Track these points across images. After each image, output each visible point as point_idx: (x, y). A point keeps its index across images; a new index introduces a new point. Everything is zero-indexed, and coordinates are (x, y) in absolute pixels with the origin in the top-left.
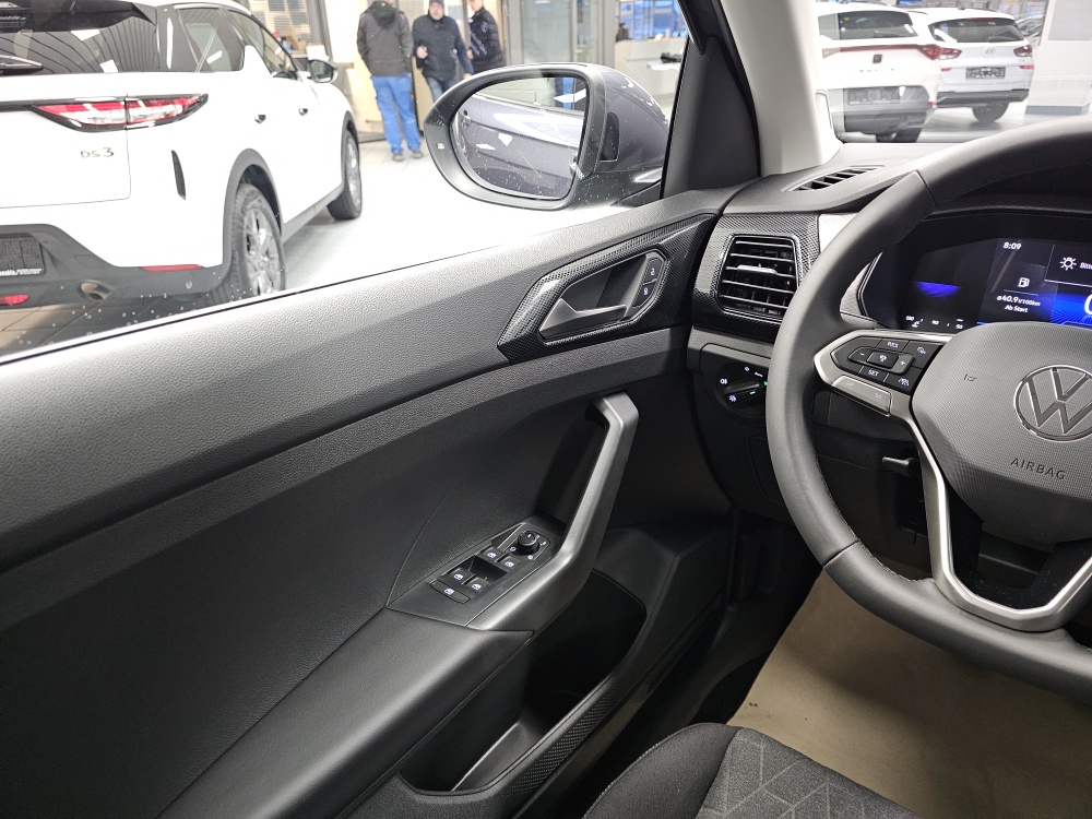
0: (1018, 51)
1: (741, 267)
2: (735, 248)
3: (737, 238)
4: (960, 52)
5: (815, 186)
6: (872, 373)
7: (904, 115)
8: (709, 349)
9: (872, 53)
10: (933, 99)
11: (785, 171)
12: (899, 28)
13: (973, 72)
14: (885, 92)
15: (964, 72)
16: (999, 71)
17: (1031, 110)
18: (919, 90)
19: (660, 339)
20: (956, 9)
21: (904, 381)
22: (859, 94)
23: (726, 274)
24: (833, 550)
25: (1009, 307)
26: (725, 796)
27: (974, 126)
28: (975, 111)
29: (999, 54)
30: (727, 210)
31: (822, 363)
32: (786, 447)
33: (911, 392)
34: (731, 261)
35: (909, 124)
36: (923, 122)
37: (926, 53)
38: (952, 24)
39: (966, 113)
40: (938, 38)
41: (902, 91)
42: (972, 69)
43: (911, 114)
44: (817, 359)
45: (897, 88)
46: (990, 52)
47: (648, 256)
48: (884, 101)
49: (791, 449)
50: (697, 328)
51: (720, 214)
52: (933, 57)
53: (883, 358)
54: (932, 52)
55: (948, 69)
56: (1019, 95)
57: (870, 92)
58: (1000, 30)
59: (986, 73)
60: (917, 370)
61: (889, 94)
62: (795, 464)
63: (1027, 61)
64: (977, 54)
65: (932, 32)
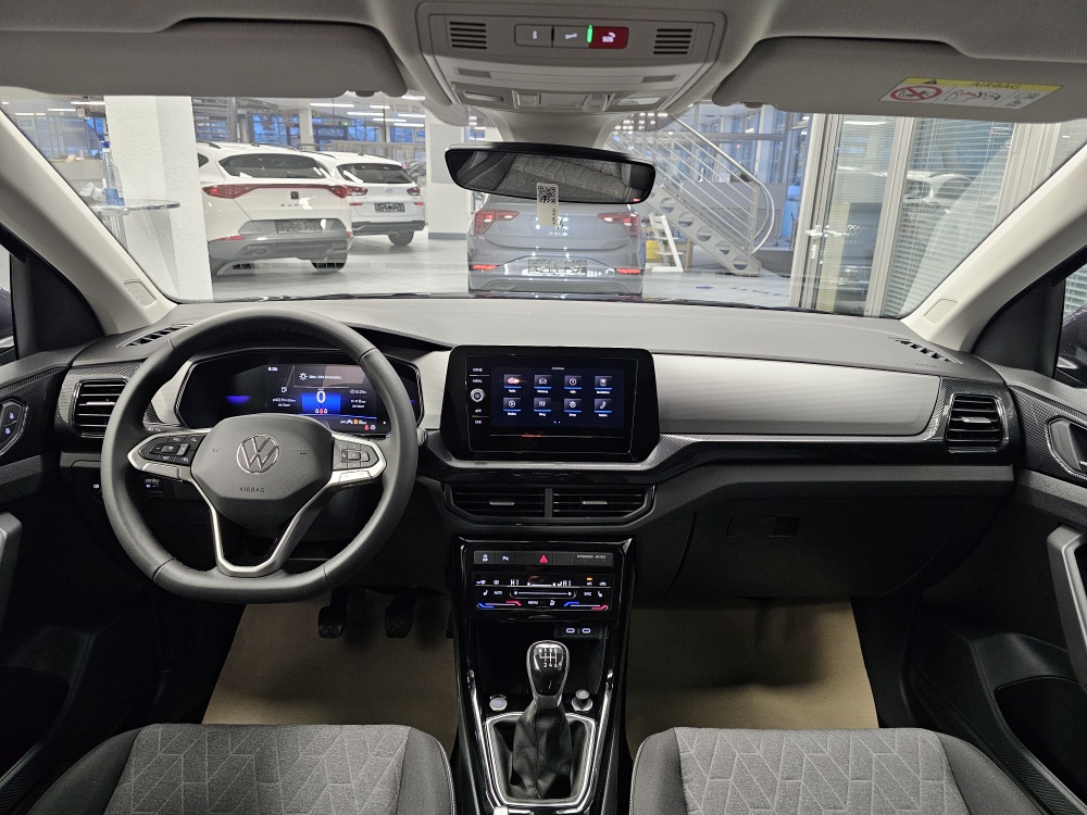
0: (410, 191)
1: (89, 403)
2: (83, 390)
3: (83, 382)
4: (366, 191)
5: (143, 341)
6: (165, 458)
7: (328, 243)
8: (77, 464)
9: (290, 190)
10: (349, 229)
11: (121, 331)
12: (308, 170)
13: (380, 207)
14: (308, 224)
15: (373, 207)
16: (399, 207)
17: (432, 236)
18: (336, 223)
19: (32, 464)
20: (356, 155)
21: (185, 459)
22: (284, 224)
23: (78, 409)
24: (156, 568)
25: (280, 405)
26: (132, 771)
27: (392, 250)
28: (390, 237)
29: (396, 193)
30: (75, 364)
31: (133, 457)
32: (117, 514)
33: (190, 465)
34: (81, 399)
35: (335, 250)
36: (345, 248)
37: (334, 192)
38: (358, 168)
39: (384, 239)
40: (347, 178)
41: (323, 223)
42: (379, 204)
43: (336, 242)
44: (130, 456)
45: (319, 220)
46: (389, 191)
47: (4, 406)
48: (309, 231)
49: (122, 514)
50: (65, 451)
51: (70, 367)
52: (342, 196)
53: (171, 448)
54: (340, 192)
55: (360, 204)
56: (420, 225)
57: (295, 223)
58: (395, 175)
59: (390, 208)
60: (192, 451)
61: (312, 224)
62: (126, 523)
63: (418, 199)
64: (381, 192)
65: (342, 174)
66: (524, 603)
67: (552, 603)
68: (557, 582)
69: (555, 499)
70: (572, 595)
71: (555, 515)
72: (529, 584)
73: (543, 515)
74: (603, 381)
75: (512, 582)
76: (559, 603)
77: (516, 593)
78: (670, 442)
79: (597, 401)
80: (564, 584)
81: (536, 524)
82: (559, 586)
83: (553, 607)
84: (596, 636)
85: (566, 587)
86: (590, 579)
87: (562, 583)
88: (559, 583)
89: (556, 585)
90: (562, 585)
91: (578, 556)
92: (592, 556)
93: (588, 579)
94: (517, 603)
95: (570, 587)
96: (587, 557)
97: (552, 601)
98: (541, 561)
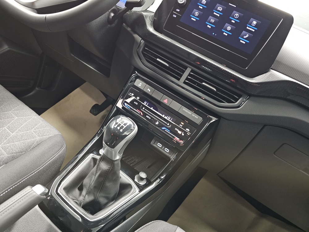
66: (145, 115)
67: (157, 123)
68: (166, 116)
69: (190, 75)
70: (169, 126)
71: (185, 83)
72: (152, 108)
73: (179, 79)
74: (255, 23)
75: (145, 103)
76: (160, 126)
77: (144, 108)
78: (273, 75)
79: (244, 32)
80: (168, 118)
81: (173, 82)
82: (166, 118)
83: (156, 125)
84: (170, 156)
85: (169, 120)
86: (183, 124)
87: (168, 117)
88: (166, 117)
89: (165, 116)
90: (167, 118)
91: (184, 109)
92: (191, 113)
93: (182, 123)
94: (141, 113)
95: (170, 121)
96: (188, 112)
97: (157, 122)
98: (164, 101)
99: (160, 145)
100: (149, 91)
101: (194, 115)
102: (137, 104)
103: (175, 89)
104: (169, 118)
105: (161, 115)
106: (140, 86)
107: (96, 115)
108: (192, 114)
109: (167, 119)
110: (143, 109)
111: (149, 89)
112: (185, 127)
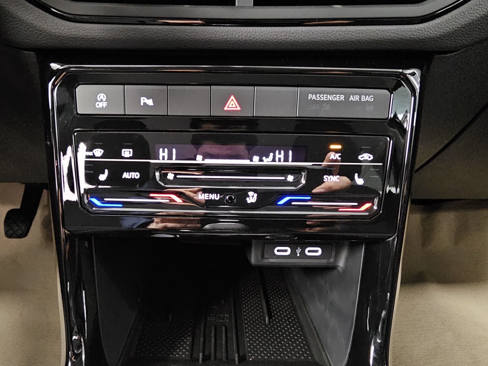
67: (252, 198)
68: (263, 154)
70: (297, 181)
72: (200, 157)
76: (267, 199)
80: (277, 158)
82: (267, 161)
83: (253, 206)
84: (332, 260)
85: (282, 163)
86: (339, 147)
87: (274, 156)
88: (267, 157)
89: (261, 160)
90: (274, 160)
91: (310, 96)
92: (342, 97)
93: (332, 147)
94: (174, 197)
95: (290, 163)
96: (330, 98)
97: (251, 194)
98: (226, 108)
99: (283, 251)
100: (150, 102)
101: (357, 98)
102: (136, 175)
103: (238, 42)
104: (277, 156)
105: (246, 162)
106: (105, 104)
107: (24, 234)
108: (347, 97)
109: (277, 163)
110: (171, 182)
111: (144, 100)
112: (349, 153)
